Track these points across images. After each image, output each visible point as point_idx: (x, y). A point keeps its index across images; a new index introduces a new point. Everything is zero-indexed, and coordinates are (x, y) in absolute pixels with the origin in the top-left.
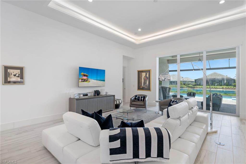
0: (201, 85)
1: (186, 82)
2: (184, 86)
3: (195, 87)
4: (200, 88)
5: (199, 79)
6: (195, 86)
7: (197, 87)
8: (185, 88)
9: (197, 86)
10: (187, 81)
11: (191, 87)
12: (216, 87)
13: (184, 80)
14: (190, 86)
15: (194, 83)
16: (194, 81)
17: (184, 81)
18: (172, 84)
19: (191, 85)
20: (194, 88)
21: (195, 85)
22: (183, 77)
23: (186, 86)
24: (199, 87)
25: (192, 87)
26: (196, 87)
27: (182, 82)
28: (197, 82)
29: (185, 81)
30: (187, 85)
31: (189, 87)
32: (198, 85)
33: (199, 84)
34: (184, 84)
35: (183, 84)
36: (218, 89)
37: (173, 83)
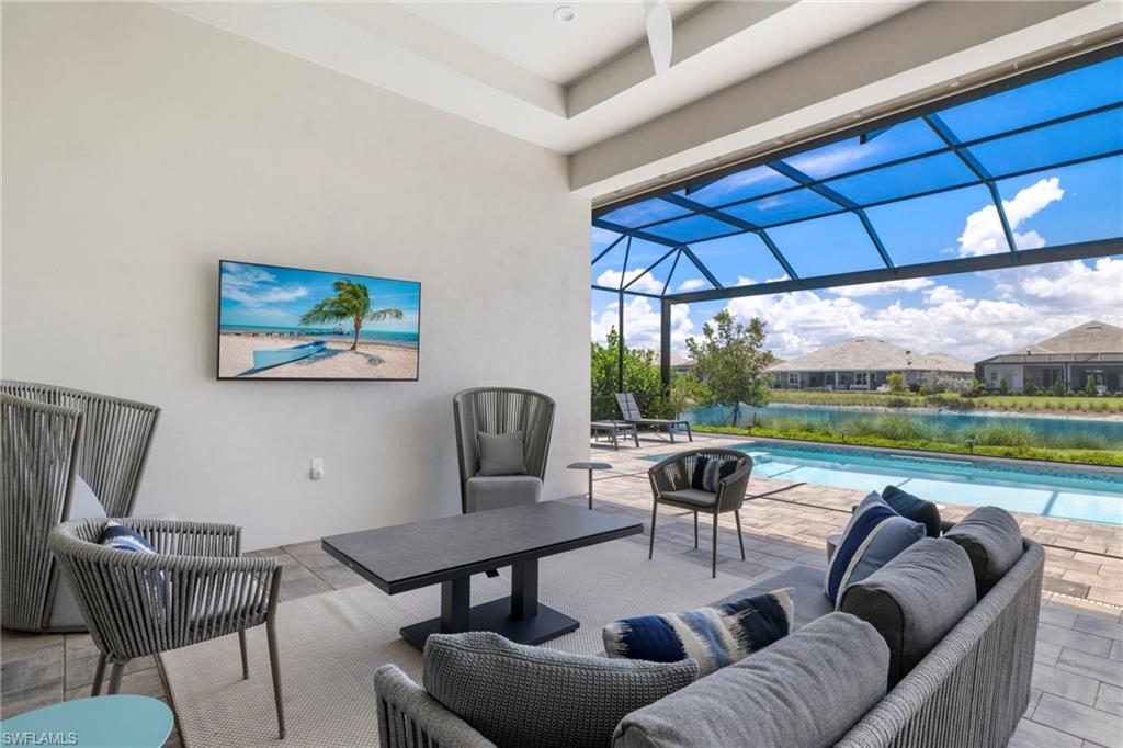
0: (1011, 394)
1: (926, 376)
2: (912, 399)
3: (975, 400)
4: (1006, 409)
5: (997, 361)
6: (975, 397)
7: (986, 405)
8: (915, 406)
9: (985, 395)
10: (929, 371)
11: (954, 405)
12: (1097, 402)
13: (914, 367)
14: (945, 396)
15: (970, 384)
16: (971, 369)
17: (913, 371)
18: (852, 386)
19: (953, 390)
20: (971, 406)
21: (977, 393)
22: (908, 352)
23: (921, 398)
24: (1001, 406)
25: (957, 401)
26: (981, 402)
27: (902, 376)
28: (987, 376)
29: (922, 371)
30: (929, 393)
31: (942, 402)
32: (990, 391)
33: (998, 385)
34: (915, 388)
35: (904, 385)
36: (1112, 412)
37: (855, 379)
